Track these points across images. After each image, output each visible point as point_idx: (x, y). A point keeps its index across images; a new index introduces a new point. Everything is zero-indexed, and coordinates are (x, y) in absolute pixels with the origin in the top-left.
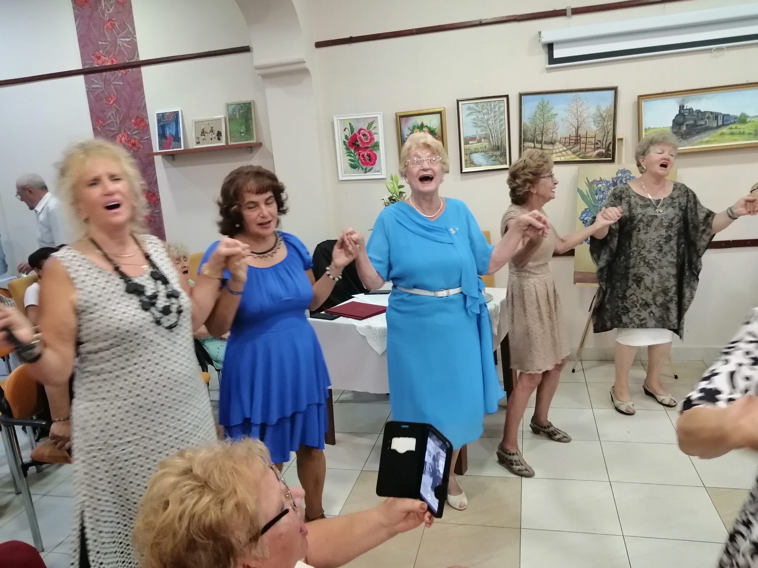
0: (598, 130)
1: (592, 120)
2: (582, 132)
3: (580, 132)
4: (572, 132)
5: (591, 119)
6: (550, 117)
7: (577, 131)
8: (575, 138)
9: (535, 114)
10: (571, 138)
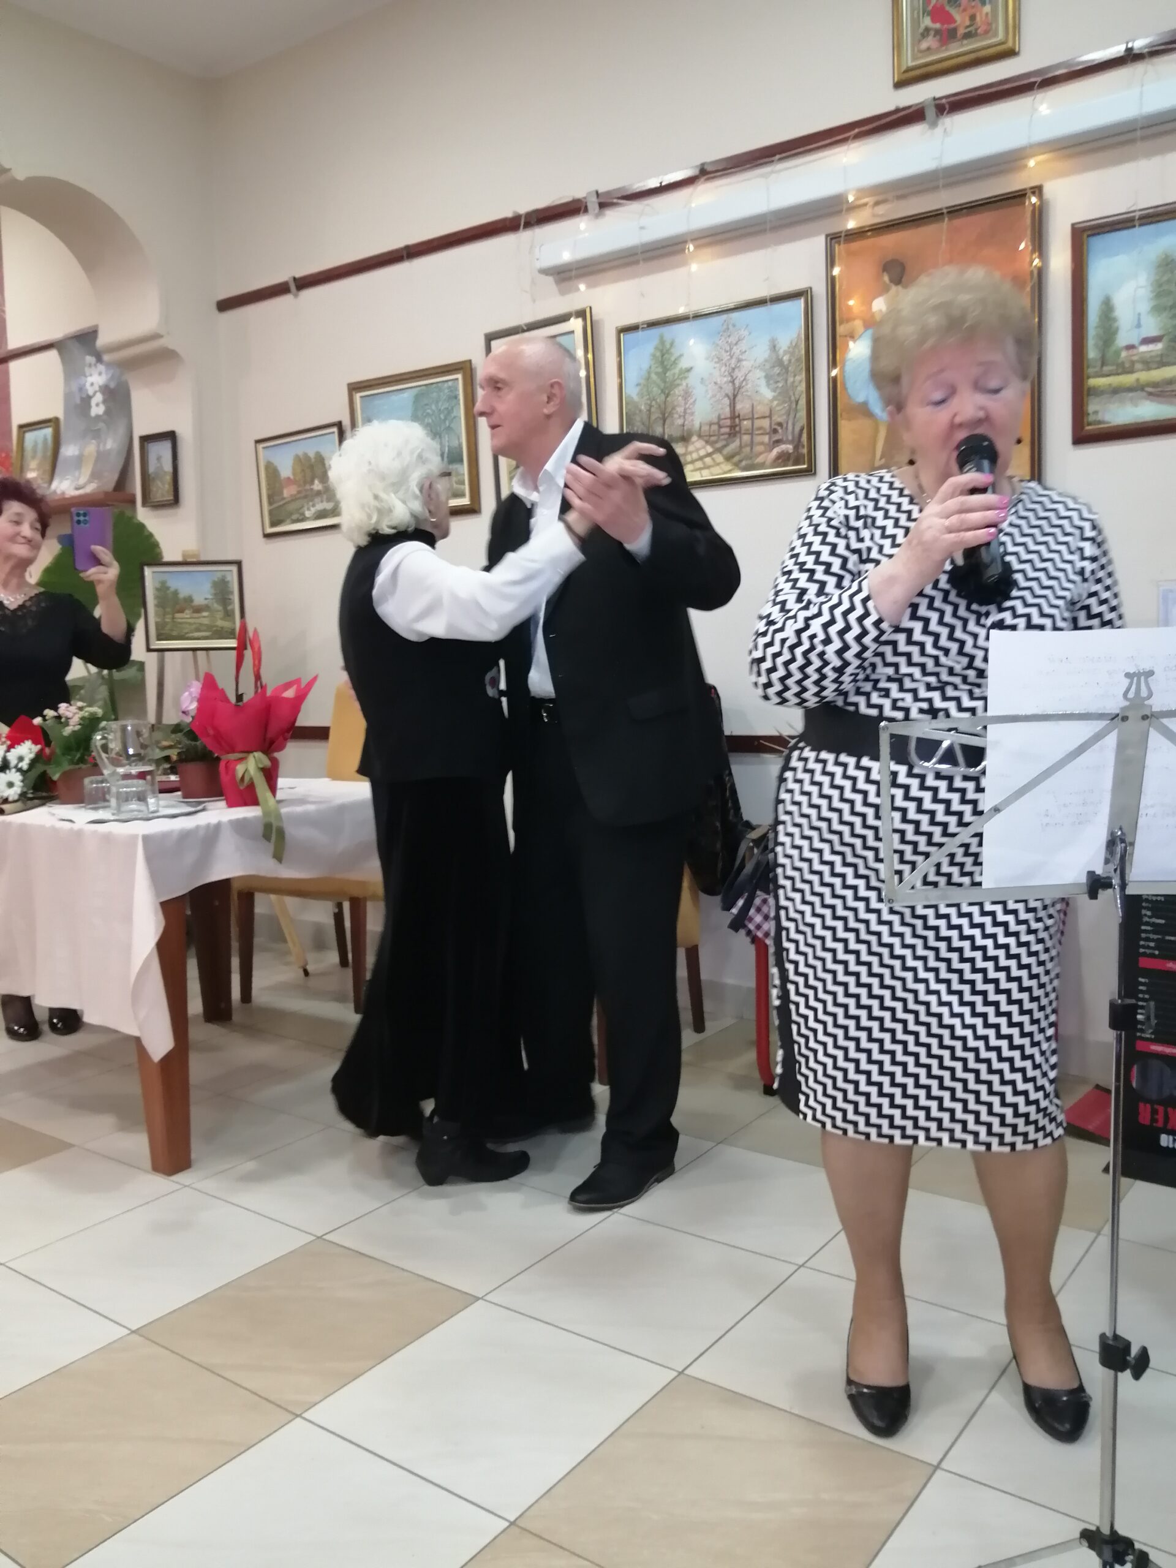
0: (774, 398)
1: (763, 374)
2: (742, 407)
3: (739, 407)
4: (722, 409)
5: (759, 374)
6: (678, 378)
7: (733, 405)
8: (728, 422)
9: (649, 373)
10: (722, 422)
